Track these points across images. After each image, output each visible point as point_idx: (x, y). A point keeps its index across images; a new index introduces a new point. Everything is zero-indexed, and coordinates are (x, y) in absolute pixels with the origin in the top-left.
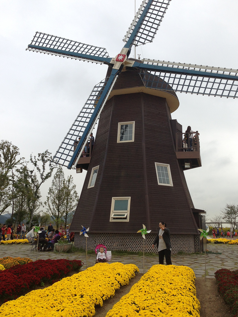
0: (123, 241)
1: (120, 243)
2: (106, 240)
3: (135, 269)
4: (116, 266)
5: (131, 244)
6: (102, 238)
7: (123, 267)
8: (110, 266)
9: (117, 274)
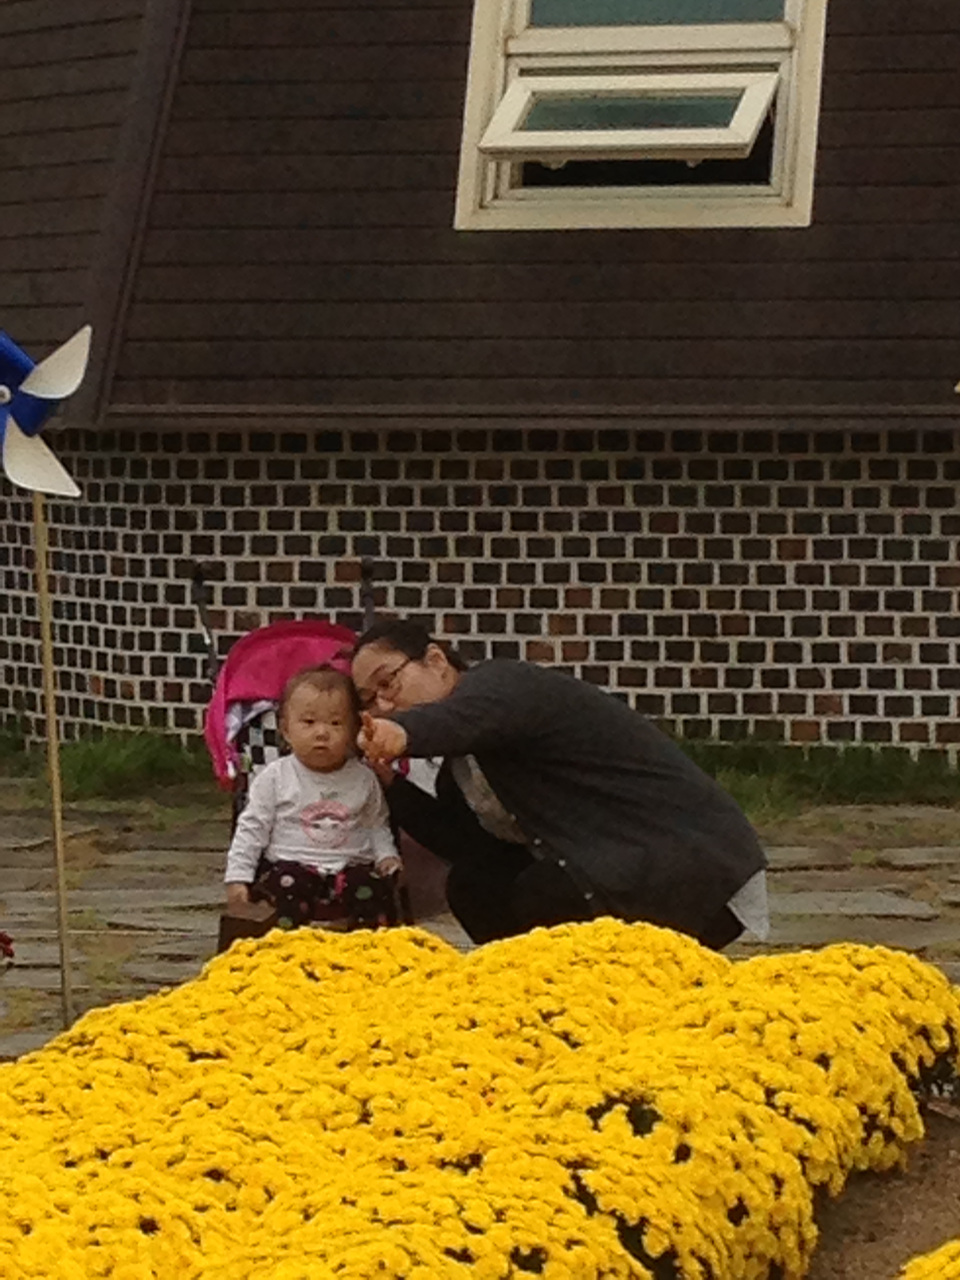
0: (699, 575)
1: (650, 599)
2: (400, 547)
3: (924, 1032)
4: (581, 974)
5: (842, 626)
6: (316, 521)
7: (716, 996)
8: (484, 989)
9: (596, 1113)
